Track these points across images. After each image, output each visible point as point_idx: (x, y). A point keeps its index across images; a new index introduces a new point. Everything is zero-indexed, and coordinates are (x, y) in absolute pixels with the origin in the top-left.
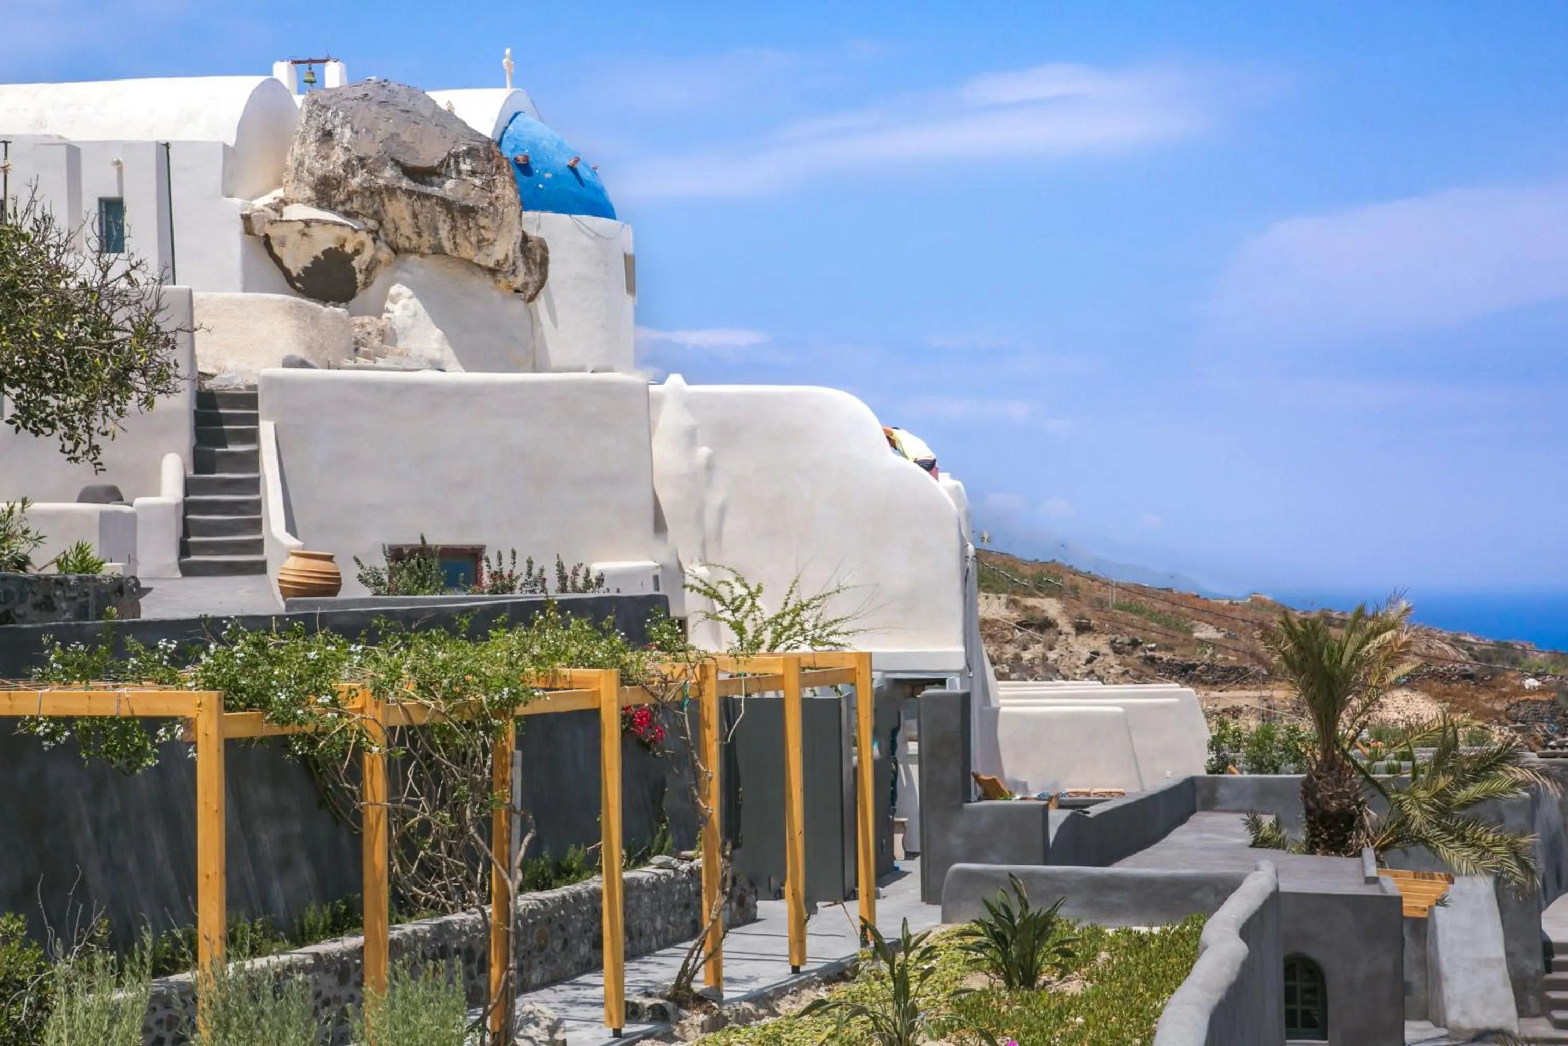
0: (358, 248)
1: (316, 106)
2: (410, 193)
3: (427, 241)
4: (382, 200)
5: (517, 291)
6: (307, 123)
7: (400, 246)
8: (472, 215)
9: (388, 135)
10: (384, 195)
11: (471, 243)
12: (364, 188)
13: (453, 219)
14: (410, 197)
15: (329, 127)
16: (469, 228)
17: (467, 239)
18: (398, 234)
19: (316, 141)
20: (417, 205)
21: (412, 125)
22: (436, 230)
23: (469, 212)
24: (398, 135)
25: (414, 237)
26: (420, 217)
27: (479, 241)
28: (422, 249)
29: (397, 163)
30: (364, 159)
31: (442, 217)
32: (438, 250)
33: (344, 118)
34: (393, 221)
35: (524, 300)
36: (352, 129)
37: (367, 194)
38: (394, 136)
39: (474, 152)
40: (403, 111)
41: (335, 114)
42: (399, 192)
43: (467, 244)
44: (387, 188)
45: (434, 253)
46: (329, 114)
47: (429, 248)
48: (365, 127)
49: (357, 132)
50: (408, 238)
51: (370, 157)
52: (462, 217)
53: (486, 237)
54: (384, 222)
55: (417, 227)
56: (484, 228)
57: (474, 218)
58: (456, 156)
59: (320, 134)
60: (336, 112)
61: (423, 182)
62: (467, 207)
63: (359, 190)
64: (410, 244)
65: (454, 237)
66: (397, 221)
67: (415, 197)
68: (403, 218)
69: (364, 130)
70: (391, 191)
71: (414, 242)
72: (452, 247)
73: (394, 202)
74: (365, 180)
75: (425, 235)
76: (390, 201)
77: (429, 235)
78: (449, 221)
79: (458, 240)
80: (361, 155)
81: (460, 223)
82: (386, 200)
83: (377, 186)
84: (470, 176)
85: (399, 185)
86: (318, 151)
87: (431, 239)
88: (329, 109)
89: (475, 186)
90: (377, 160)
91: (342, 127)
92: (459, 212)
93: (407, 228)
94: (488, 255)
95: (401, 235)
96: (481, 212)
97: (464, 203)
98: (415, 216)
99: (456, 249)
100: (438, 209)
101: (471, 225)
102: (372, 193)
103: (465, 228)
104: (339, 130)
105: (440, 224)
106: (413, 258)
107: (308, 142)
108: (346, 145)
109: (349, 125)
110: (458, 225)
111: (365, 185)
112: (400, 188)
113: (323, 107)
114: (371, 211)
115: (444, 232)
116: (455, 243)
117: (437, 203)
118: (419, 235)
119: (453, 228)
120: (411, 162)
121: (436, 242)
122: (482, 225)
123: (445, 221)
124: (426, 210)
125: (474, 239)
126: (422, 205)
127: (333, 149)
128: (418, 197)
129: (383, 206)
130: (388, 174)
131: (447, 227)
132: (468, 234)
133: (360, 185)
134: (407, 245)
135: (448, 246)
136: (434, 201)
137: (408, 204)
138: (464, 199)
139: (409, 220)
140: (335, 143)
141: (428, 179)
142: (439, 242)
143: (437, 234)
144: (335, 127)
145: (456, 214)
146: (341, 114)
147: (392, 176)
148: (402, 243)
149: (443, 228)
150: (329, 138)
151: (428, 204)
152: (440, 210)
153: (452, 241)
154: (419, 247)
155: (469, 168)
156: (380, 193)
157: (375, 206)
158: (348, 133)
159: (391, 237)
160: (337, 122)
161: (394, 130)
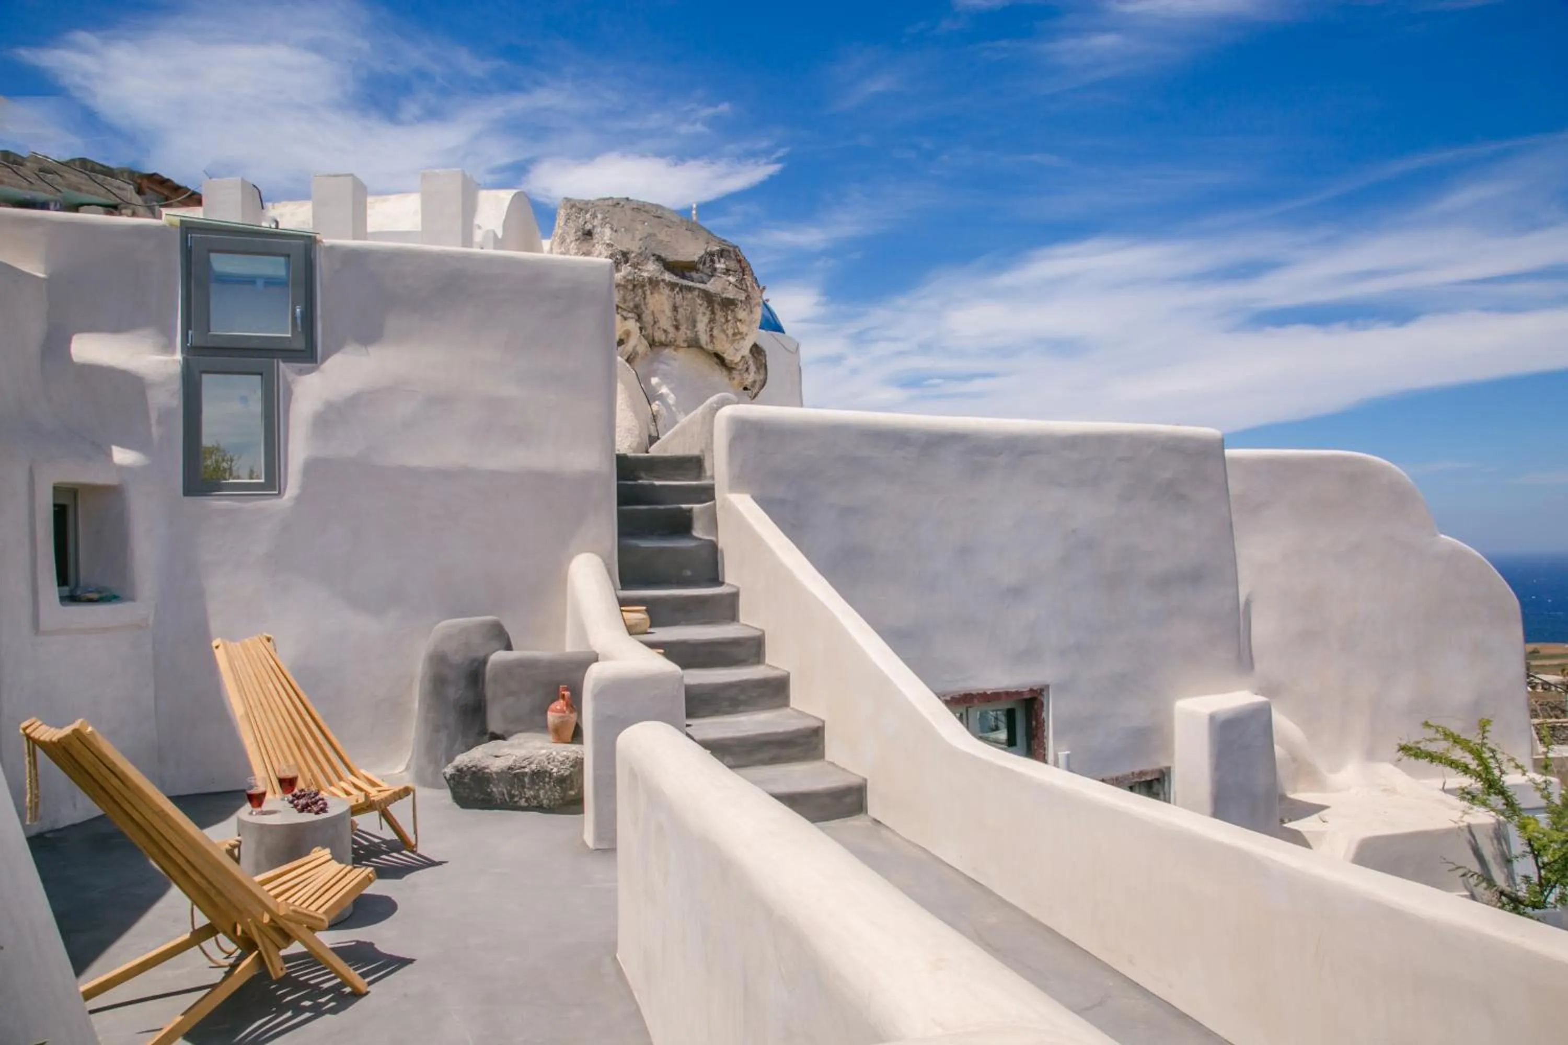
0: (623, 337)
1: (573, 210)
2: (672, 286)
3: (685, 332)
4: (644, 293)
5: (745, 389)
6: (565, 224)
7: (656, 339)
8: (732, 307)
9: (645, 235)
10: (648, 288)
11: (727, 335)
12: (628, 280)
13: (713, 312)
14: (672, 289)
15: (588, 227)
16: (727, 321)
17: (724, 331)
18: (656, 326)
19: (576, 240)
20: (679, 298)
21: (666, 229)
22: (694, 323)
23: (729, 304)
24: (655, 235)
25: (671, 330)
26: (680, 310)
27: (734, 334)
28: (678, 343)
29: (659, 259)
30: (628, 253)
31: (702, 309)
32: (694, 344)
33: (603, 219)
34: (653, 313)
35: (750, 397)
36: (612, 229)
37: (630, 287)
38: (650, 235)
39: (725, 253)
40: (655, 217)
41: (594, 216)
42: (662, 284)
43: (723, 336)
44: (650, 280)
45: (689, 347)
46: (588, 216)
47: (685, 341)
48: (624, 227)
49: (616, 231)
50: (665, 331)
51: (632, 252)
52: (722, 310)
53: (741, 330)
54: (644, 316)
55: (676, 320)
56: (740, 321)
57: (733, 311)
58: (711, 254)
59: (580, 233)
60: (595, 213)
61: (683, 277)
62: (728, 299)
63: (623, 283)
64: (666, 337)
65: (711, 330)
66: (657, 315)
67: (677, 289)
68: (663, 311)
69: (623, 229)
70: (654, 283)
71: (671, 335)
72: (709, 340)
73: (656, 295)
74: (629, 274)
75: (683, 328)
76: (652, 293)
77: (687, 329)
78: (708, 313)
79: (715, 332)
80: (625, 250)
81: (720, 315)
82: (648, 292)
83: (641, 279)
84: (724, 274)
85: (663, 277)
86: (579, 249)
87: (688, 332)
88: (587, 212)
89: (730, 283)
90: (641, 254)
91: (602, 228)
92: (719, 304)
93: (665, 322)
94: (737, 350)
95: (659, 328)
96: (740, 305)
97: (724, 296)
98: (675, 309)
99: (712, 341)
100: (699, 301)
101: (729, 318)
102: (634, 286)
103: (723, 320)
104: (599, 230)
105: (700, 317)
106: (667, 351)
107: (568, 241)
108: (608, 242)
109: (608, 225)
110: (717, 317)
111: (630, 278)
112: (663, 280)
113: (581, 210)
114: (631, 305)
115: (702, 326)
116: (711, 336)
117: (699, 296)
118: (677, 328)
119: (712, 321)
120: (671, 257)
121: (693, 336)
122: (740, 317)
123: (704, 314)
124: (687, 302)
125: (730, 332)
126: (683, 297)
127: (594, 246)
128: (681, 290)
129: (645, 298)
130: (651, 269)
131: (705, 320)
132: (725, 327)
133: (624, 277)
134: (663, 338)
135: (704, 338)
136: (696, 293)
137: (669, 296)
138: (723, 293)
139: (669, 312)
140: (595, 241)
141: (687, 274)
142: (696, 335)
143: (694, 326)
144: (594, 227)
145: (716, 306)
146: (600, 216)
147: (655, 270)
148: (659, 336)
149: (702, 321)
150: (588, 237)
151: (690, 296)
152: (701, 302)
153: (709, 333)
154: (675, 341)
155: (723, 266)
156: (643, 286)
157: (637, 299)
158: (608, 232)
159: (650, 331)
160: (596, 222)
161: (651, 231)
